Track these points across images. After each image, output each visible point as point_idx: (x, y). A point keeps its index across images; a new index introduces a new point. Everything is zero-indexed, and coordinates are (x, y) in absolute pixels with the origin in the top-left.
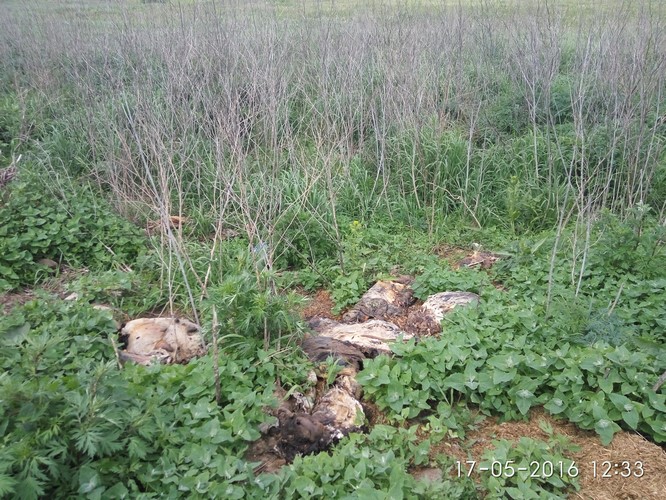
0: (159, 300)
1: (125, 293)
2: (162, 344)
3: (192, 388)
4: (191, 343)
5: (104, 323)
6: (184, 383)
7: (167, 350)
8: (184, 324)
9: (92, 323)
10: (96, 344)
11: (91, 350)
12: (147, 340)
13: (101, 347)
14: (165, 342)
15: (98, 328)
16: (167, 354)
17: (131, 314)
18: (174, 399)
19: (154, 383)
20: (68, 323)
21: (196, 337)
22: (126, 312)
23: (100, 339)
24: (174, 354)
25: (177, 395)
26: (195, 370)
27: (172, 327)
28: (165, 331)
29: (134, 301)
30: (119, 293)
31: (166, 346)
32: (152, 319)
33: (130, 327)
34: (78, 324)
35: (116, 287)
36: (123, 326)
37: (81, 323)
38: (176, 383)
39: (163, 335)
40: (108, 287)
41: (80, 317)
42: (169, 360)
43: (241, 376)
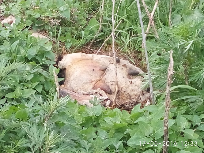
0: (98, 34)
1: (63, 23)
2: (101, 84)
3: (137, 138)
4: (132, 87)
5: (43, 53)
6: (128, 131)
7: (106, 92)
8: (124, 66)
9: (32, 52)
10: (37, 75)
11: (32, 81)
12: (86, 77)
13: (42, 79)
14: (104, 82)
15: (38, 58)
16: (105, 96)
17: (68, 46)
18: (117, 146)
19: (95, 126)
20: (9, 49)
21: (137, 81)
22: (64, 44)
23: (40, 70)
24: (113, 97)
25: (120, 143)
26: (141, 119)
27: (112, 67)
28: (104, 70)
29: (72, 33)
30: (57, 22)
31: (105, 87)
32: (89, 55)
33: (67, 60)
34: (18, 52)
35: (55, 15)
36: (60, 58)
37: (22, 51)
38: (119, 130)
39: (102, 75)
40: (47, 14)
41: (20, 44)
42: (108, 103)
43: (191, 134)
